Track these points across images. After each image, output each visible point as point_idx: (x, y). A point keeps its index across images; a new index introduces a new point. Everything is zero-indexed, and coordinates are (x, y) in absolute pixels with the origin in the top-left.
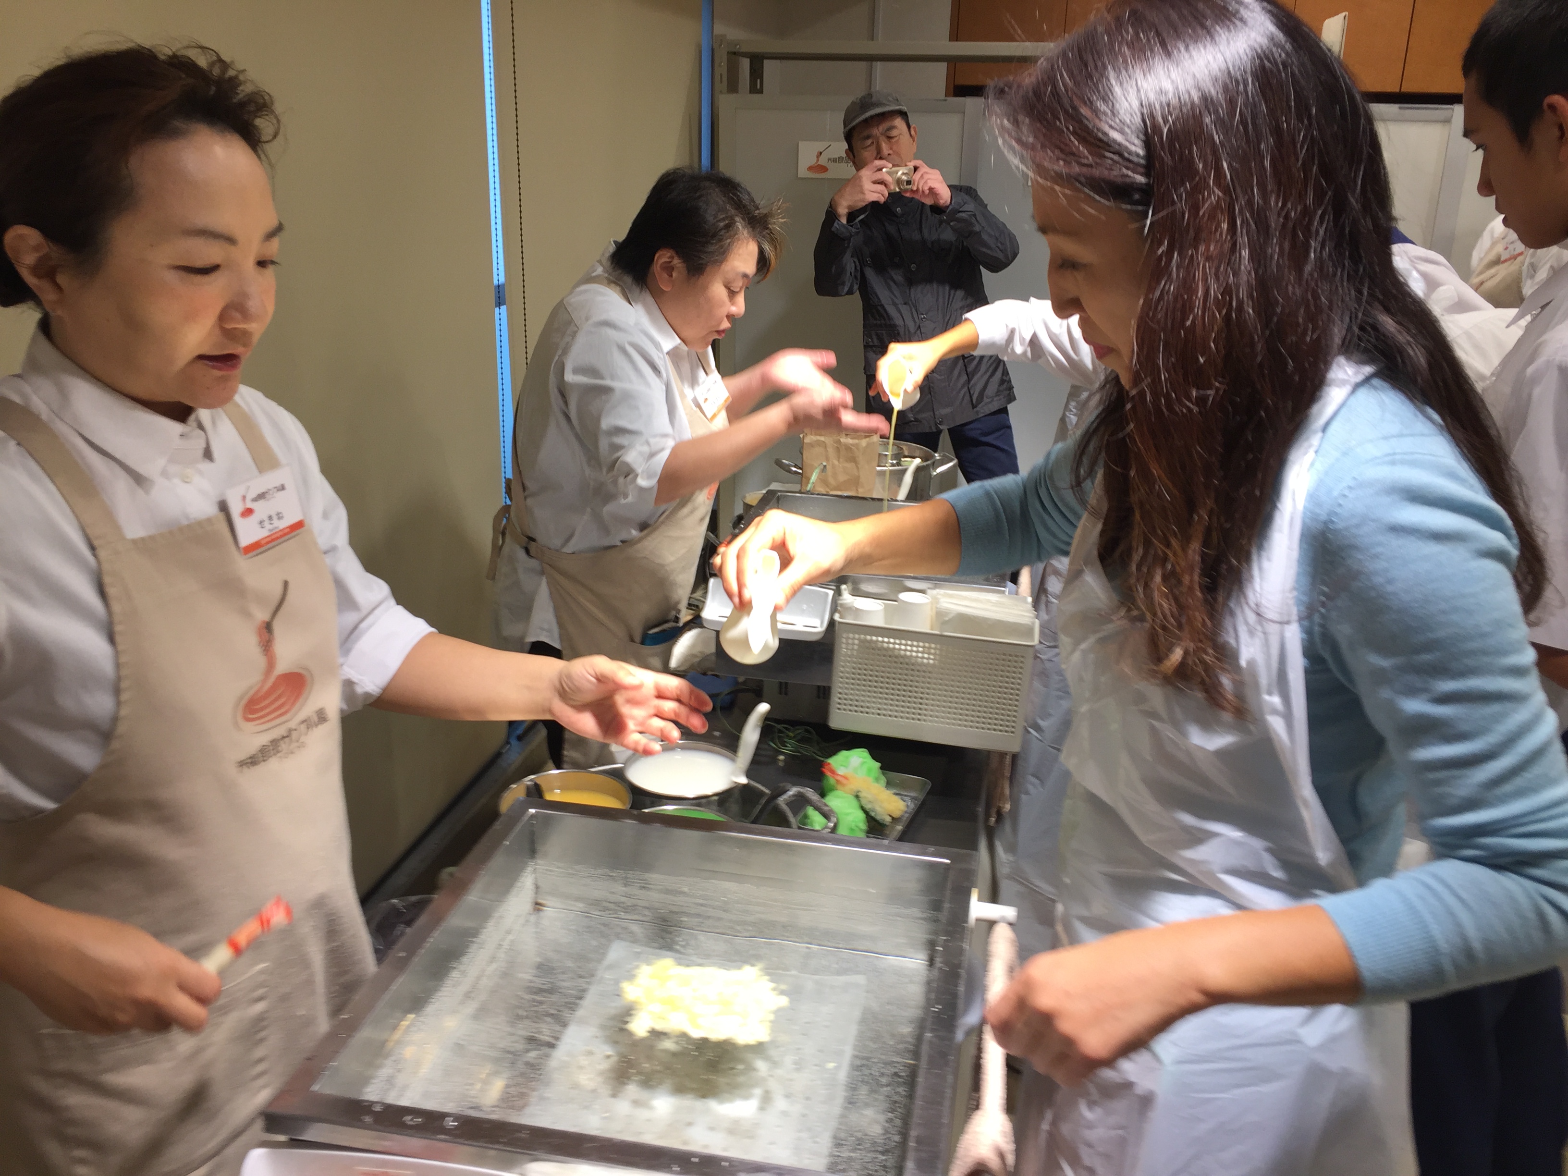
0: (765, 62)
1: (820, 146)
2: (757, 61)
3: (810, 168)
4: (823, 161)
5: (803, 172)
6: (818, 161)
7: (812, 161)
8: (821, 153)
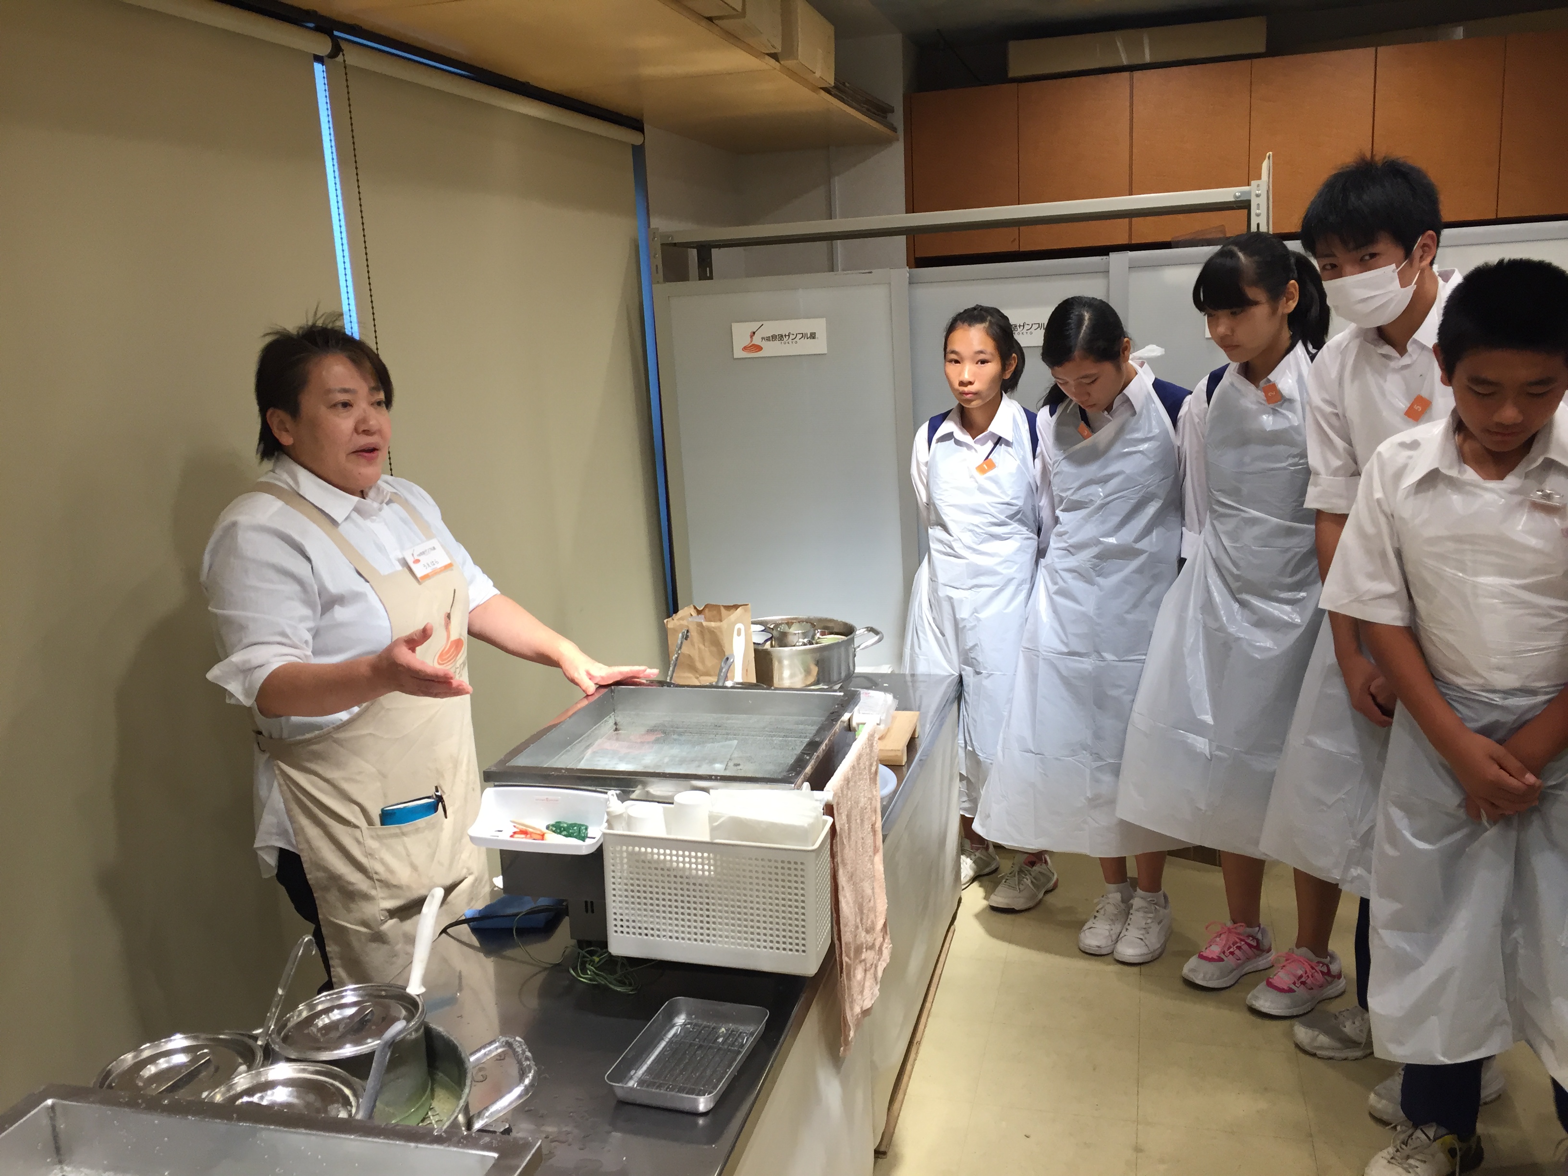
0: (714, 251)
1: (754, 326)
2: (705, 250)
3: (745, 349)
4: (757, 340)
5: (739, 353)
6: (751, 341)
7: (747, 342)
8: (754, 333)
